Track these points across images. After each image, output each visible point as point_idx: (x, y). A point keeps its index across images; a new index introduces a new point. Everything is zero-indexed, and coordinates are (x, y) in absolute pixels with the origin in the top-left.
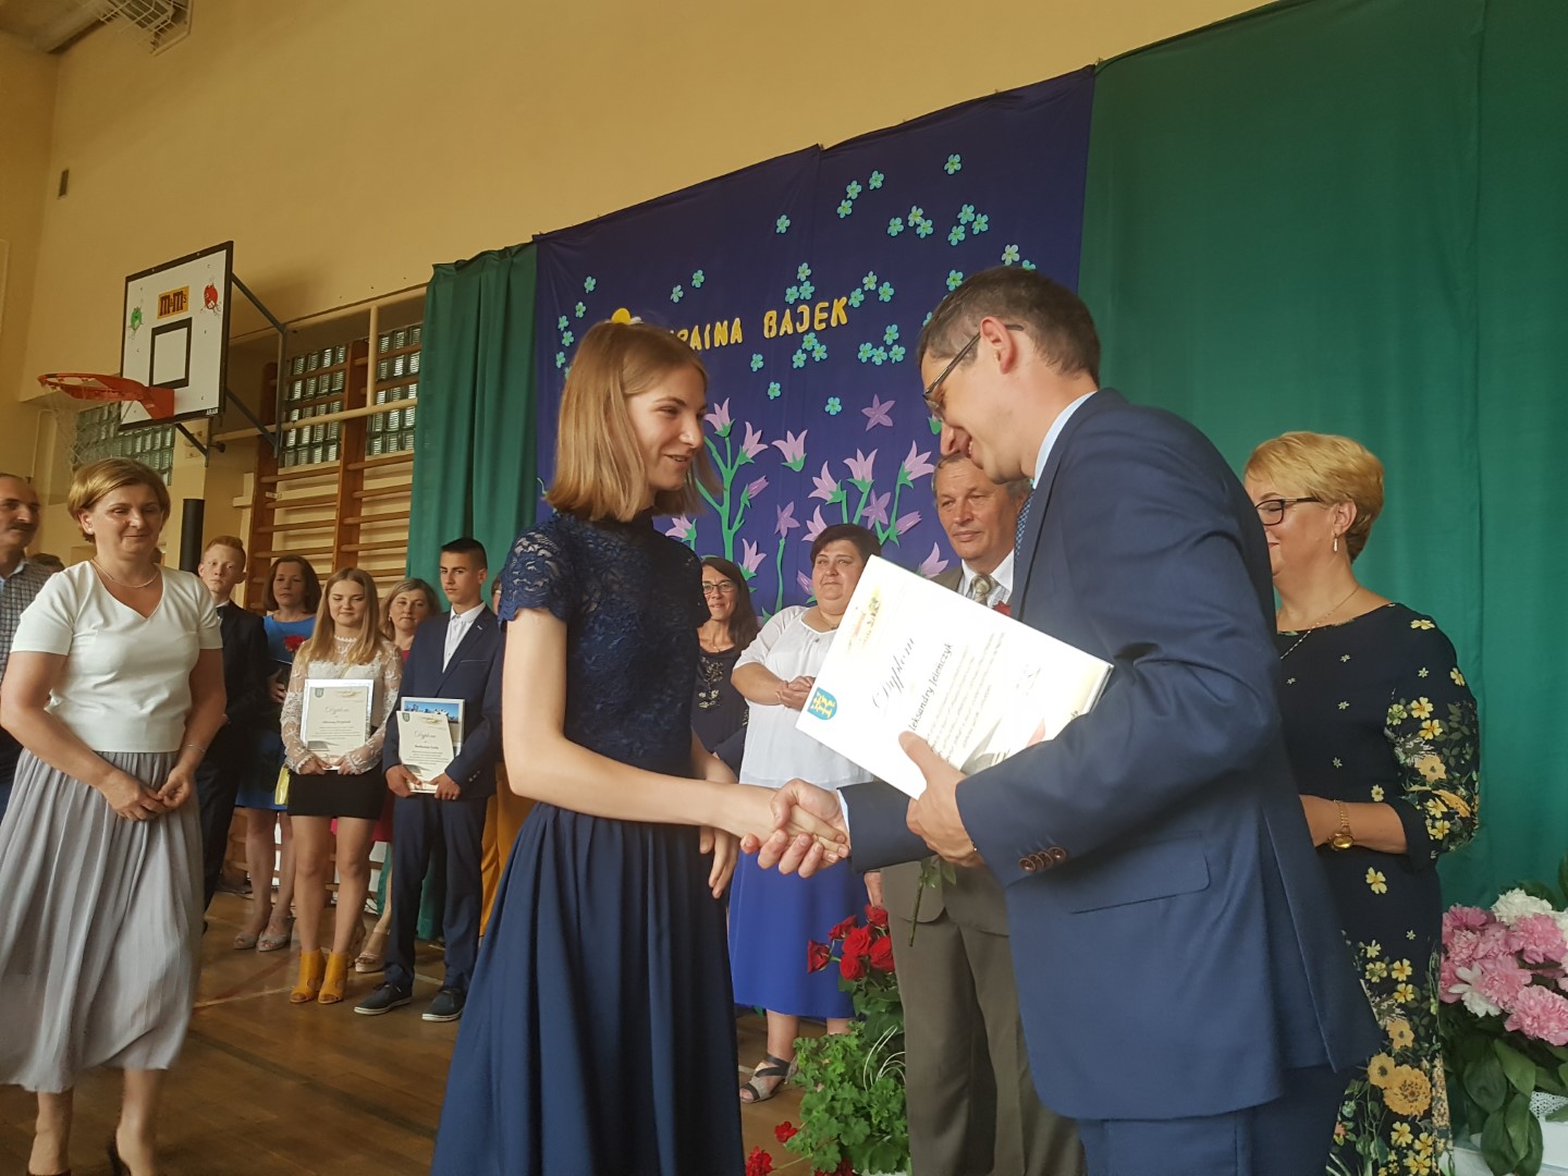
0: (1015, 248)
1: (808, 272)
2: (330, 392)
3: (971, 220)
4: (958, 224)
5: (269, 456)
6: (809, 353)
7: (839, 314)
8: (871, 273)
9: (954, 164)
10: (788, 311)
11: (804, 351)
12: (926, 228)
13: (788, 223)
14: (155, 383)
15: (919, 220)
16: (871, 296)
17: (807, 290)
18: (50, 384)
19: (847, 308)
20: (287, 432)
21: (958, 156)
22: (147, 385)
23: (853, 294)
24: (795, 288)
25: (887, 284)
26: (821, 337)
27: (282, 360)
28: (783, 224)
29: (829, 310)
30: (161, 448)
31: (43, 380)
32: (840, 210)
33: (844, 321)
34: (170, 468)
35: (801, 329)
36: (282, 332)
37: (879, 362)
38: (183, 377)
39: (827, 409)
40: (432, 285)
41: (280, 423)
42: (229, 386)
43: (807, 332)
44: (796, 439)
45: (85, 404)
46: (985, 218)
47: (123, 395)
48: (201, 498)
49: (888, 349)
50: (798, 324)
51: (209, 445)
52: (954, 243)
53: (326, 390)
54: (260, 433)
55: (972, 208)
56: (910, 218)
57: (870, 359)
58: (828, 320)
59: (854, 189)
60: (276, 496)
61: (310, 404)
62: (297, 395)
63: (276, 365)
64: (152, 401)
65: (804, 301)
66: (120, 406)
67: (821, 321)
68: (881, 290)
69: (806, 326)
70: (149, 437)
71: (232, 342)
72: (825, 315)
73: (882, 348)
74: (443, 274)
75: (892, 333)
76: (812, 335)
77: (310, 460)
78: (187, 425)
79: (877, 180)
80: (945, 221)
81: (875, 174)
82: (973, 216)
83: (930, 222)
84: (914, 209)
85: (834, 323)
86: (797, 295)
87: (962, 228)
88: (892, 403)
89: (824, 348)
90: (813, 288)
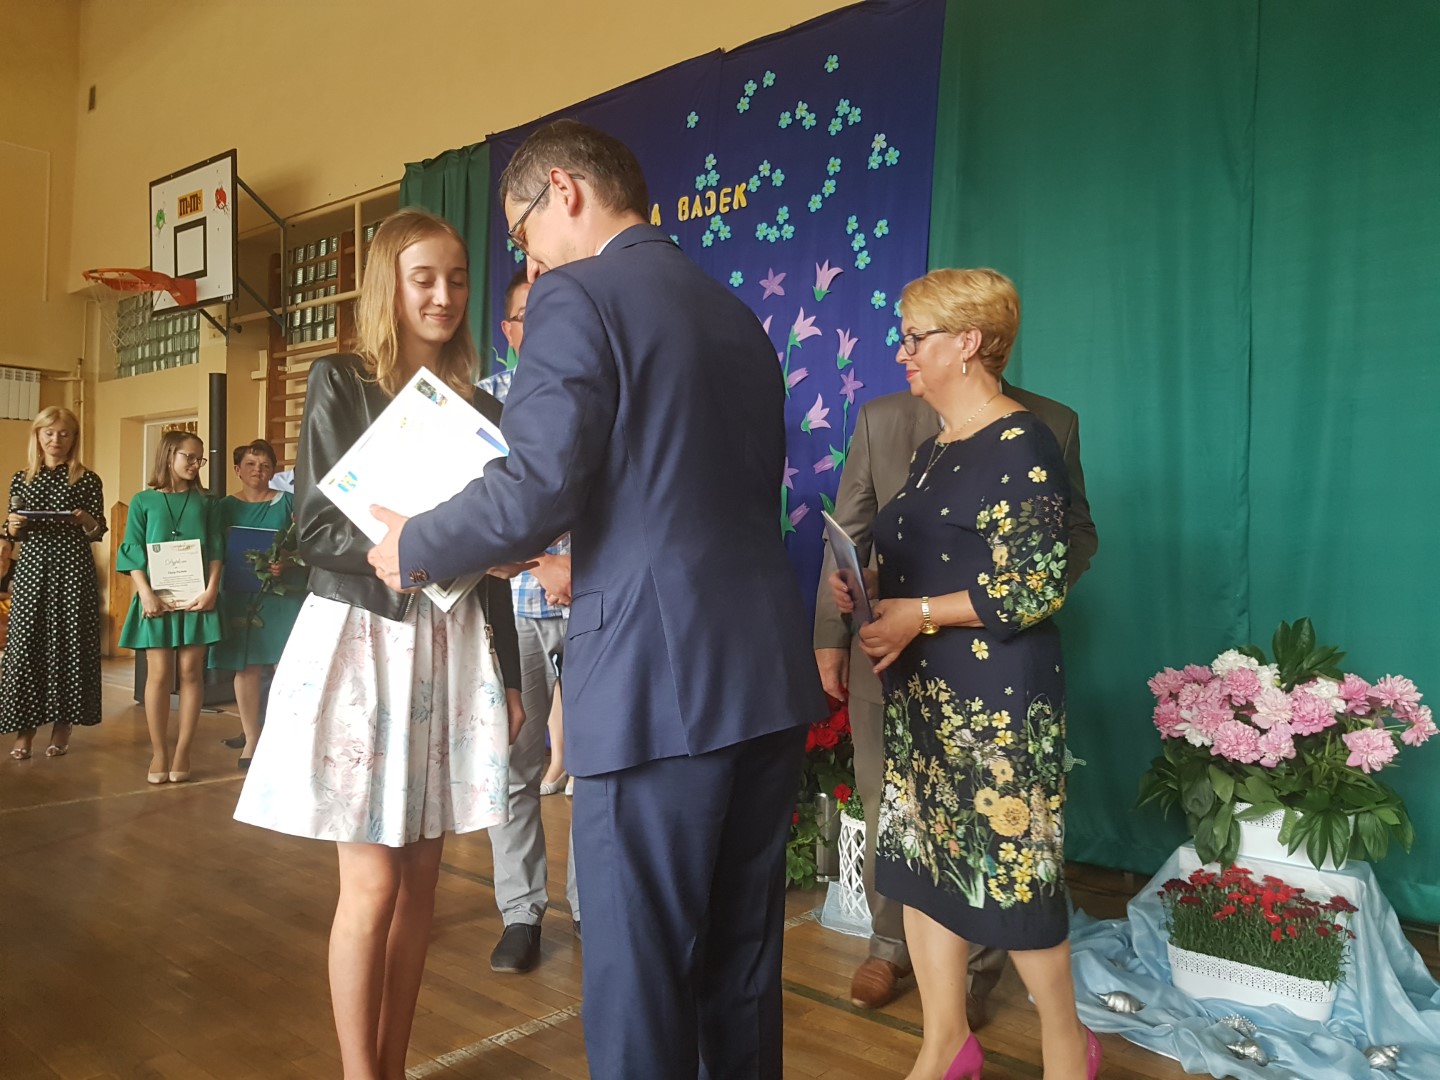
0: (883, 136)
1: (714, 162)
2: (326, 276)
3: (847, 112)
4: (837, 117)
5: (279, 335)
6: (716, 233)
7: (740, 200)
8: (766, 162)
9: (832, 64)
10: (698, 197)
11: (712, 232)
12: (810, 121)
13: (696, 118)
14: (179, 274)
15: (804, 113)
16: (766, 181)
17: (714, 178)
18: (93, 278)
19: (746, 192)
20: (292, 315)
21: (835, 58)
22: (172, 276)
23: (752, 180)
24: (703, 176)
25: (779, 171)
26: (726, 218)
27: (284, 252)
28: (693, 119)
29: (731, 195)
30: (189, 330)
31: (87, 276)
32: (739, 106)
33: (744, 204)
34: (197, 348)
35: (709, 213)
36: (282, 226)
37: (772, 240)
38: (202, 268)
39: (731, 281)
40: (404, 181)
41: (286, 305)
42: (239, 275)
43: (713, 215)
45: (122, 295)
46: (858, 111)
47: (153, 286)
48: (224, 372)
49: (780, 228)
50: (706, 208)
51: (228, 327)
52: (833, 133)
53: (322, 276)
54: (269, 315)
55: (847, 101)
56: (797, 112)
57: (765, 237)
58: (730, 204)
59: (750, 88)
60: (286, 369)
61: (310, 289)
62: (300, 281)
63: (280, 255)
64: (178, 290)
65: (711, 188)
66: (152, 294)
67: (725, 205)
68: (774, 176)
69: (713, 209)
70: (179, 322)
71: (239, 239)
72: (729, 200)
73: (775, 228)
74: (415, 172)
75: (783, 214)
76: (718, 217)
77: (314, 337)
78: (210, 310)
79: (769, 79)
80: (825, 114)
81: (768, 72)
82: (849, 109)
83: (813, 115)
84: (800, 103)
85: (736, 207)
86: (704, 184)
87: (839, 120)
88: (784, 275)
89: (728, 228)
90: (718, 176)
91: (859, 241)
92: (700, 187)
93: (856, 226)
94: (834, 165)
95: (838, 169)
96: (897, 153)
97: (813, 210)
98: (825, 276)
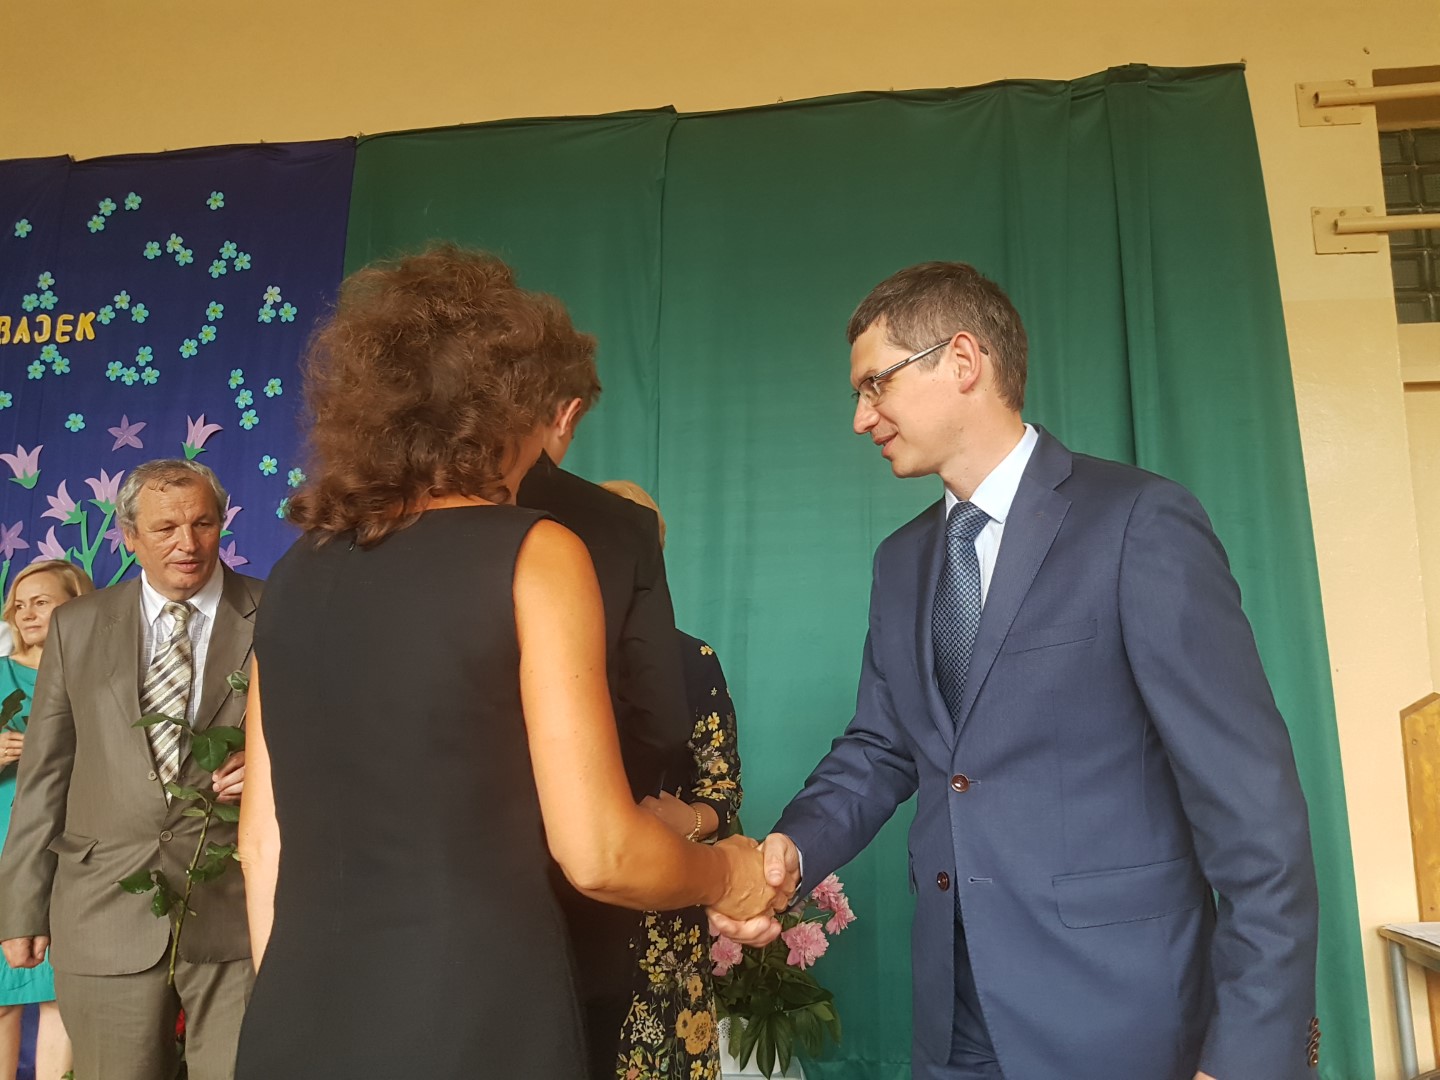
0: (277, 290)
1: (51, 282)
3: (234, 256)
4: (220, 259)
6: (48, 365)
7: (85, 328)
8: (124, 292)
9: (216, 201)
10: (24, 319)
11: (43, 363)
12: (185, 257)
13: (29, 228)
15: (178, 248)
16: (123, 315)
17: (49, 300)
19: (94, 323)
21: (220, 196)
23: (102, 311)
24: (34, 296)
25: (141, 306)
26: (63, 350)
28: (23, 228)
29: (74, 323)
32: (90, 224)
33: (91, 336)
35: (39, 339)
37: (129, 382)
39: (68, 424)
43: (47, 343)
44: (28, 454)
46: (248, 257)
49: (140, 370)
50: (36, 334)
52: (215, 275)
55: (234, 245)
56: (169, 244)
57: (119, 378)
58: (72, 334)
59: (107, 207)
65: (45, 311)
67: (64, 334)
68: (134, 311)
69: (46, 336)
72: (69, 328)
73: (133, 369)
75: (145, 355)
76: (53, 347)
79: (133, 202)
80: (206, 254)
81: (132, 196)
82: (236, 253)
83: (190, 252)
84: (173, 236)
85: (79, 337)
86: (36, 304)
87: (223, 263)
88: (145, 424)
89: (66, 361)
90: (56, 299)
91: (245, 399)
92: (29, 308)
93: (241, 381)
94: (215, 311)
95: (220, 316)
96: (294, 310)
97: (185, 355)
98: (198, 433)
